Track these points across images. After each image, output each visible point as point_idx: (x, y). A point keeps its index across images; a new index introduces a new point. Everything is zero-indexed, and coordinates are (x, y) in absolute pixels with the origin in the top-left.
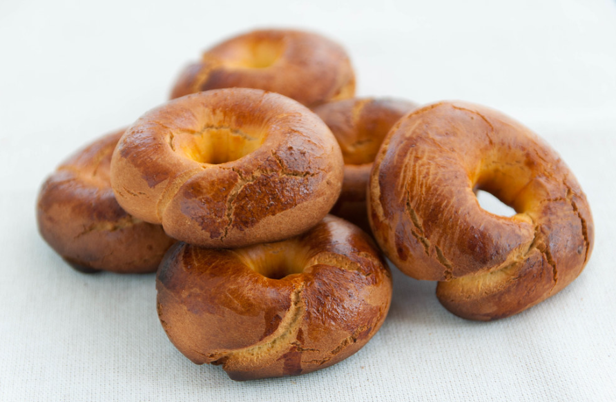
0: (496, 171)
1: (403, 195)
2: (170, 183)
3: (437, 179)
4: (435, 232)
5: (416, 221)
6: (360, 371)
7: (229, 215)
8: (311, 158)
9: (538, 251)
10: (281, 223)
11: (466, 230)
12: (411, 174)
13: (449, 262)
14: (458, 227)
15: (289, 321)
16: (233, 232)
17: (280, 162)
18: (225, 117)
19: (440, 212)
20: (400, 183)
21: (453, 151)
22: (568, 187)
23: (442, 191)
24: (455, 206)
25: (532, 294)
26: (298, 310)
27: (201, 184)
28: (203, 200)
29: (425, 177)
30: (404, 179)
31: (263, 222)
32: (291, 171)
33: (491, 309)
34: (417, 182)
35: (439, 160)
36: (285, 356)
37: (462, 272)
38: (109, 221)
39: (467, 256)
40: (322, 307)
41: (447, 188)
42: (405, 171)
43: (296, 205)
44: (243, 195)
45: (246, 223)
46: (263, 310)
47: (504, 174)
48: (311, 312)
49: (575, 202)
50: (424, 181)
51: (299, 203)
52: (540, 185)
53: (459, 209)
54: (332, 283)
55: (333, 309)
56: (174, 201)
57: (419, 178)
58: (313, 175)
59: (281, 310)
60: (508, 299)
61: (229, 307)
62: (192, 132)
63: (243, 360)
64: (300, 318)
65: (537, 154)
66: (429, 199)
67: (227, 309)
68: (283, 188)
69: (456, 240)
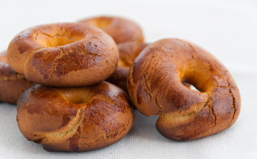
0: (195, 72)
1: (143, 72)
2: (29, 52)
3: (161, 67)
4: (155, 90)
5: (148, 85)
6: (110, 155)
7: (54, 68)
8: (100, 49)
9: (208, 107)
10: (79, 76)
11: (171, 91)
12: (149, 63)
13: (161, 106)
14: (167, 89)
15: (75, 122)
16: (55, 77)
17: (84, 48)
18: (66, 32)
19: (159, 81)
20: (143, 67)
21: (172, 56)
22: (229, 83)
23: (163, 72)
24: (168, 79)
25: (202, 129)
26: (81, 118)
27: (43, 53)
28: (42, 60)
29: (154, 65)
30: (145, 65)
31: (70, 73)
32: (88, 52)
33: (180, 133)
34: (151, 67)
35: (164, 59)
36: (70, 139)
37: (167, 112)
38: (6, 76)
39: (170, 103)
40: (92, 117)
41: (165, 71)
42: (146, 62)
43: (88, 68)
44: (62, 59)
45: (61, 73)
46: (63, 114)
47: (198, 74)
48: (86, 119)
49: (231, 89)
50: (154, 67)
51: (89, 67)
52: (215, 79)
53: (169, 81)
54: (100, 108)
55: (98, 119)
56: (29, 60)
57: (152, 65)
58: (99, 56)
59: (71, 115)
60: (190, 129)
61: (46, 111)
62: (49, 36)
63: (50, 140)
64: (81, 121)
65: (216, 66)
66: (155, 75)
67: (45, 112)
68: (82, 59)
69: (165, 95)
